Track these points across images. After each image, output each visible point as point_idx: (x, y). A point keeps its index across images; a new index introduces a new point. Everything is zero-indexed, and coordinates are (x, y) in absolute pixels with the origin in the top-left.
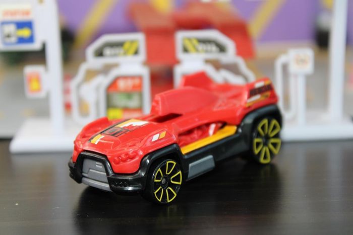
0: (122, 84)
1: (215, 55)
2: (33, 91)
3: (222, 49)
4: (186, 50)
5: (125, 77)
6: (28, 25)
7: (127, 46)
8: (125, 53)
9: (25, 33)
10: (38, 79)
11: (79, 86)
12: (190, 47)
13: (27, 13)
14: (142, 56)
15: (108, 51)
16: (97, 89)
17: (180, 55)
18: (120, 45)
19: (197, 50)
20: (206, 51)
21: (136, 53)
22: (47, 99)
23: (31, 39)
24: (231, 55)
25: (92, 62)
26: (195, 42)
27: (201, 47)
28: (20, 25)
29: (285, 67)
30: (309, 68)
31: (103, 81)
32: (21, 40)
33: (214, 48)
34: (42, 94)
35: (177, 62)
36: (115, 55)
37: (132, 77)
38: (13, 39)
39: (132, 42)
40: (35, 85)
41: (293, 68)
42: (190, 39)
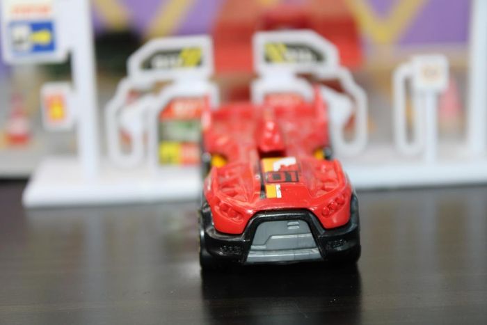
0: (180, 109)
1: (308, 65)
2: (56, 121)
3: (318, 57)
4: (268, 59)
5: (184, 99)
6: (47, 26)
7: (184, 54)
8: (184, 64)
9: (43, 37)
10: (61, 101)
11: (119, 113)
13: (45, 9)
14: (208, 69)
15: (160, 62)
16: (145, 115)
17: (260, 66)
18: (175, 53)
19: (285, 59)
20: (298, 61)
21: (199, 63)
22: (73, 133)
23: (50, 47)
24: (332, 66)
25: (137, 76)
27: (291, 55)
28: (37, 27)
29: (408, 84)
30: (441, 82)
31: (153, 104)
32: (38, 48)
33: (309, 56)
34: (66, 124)
35: (255, 76)
36: (170, 67)
37: (193, 99)
38: (26, 46)
40: (57, 111)
41: (420, 84)
42: (275, 45)
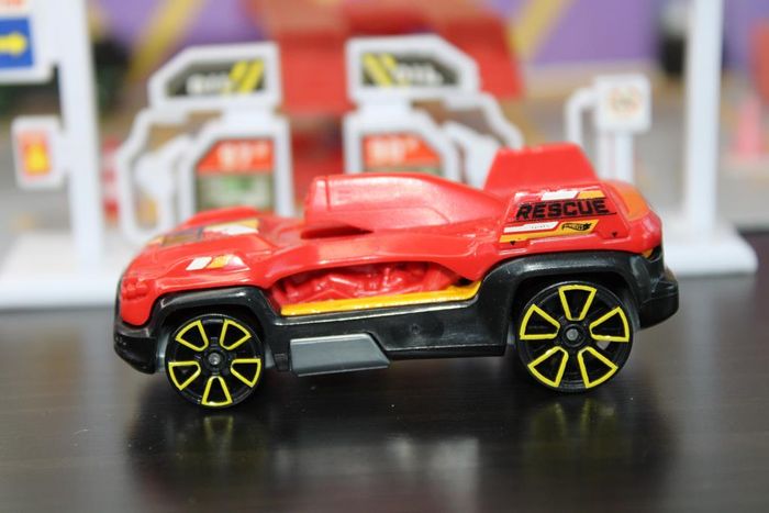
0: (228, 156)
1: (433, 90)
2: (32, 173)
3: (448, 77)
4: (369, 81)
5: (236, 141)
6: (21, 26)
7: (238, 72)
8: (236, 88)
9: (14, 44)
10: (45, 147)
11: (134, 162)
12: (377, 73)
14: (273, 94)
15: (196, 84)
16: (175, 166)
17: (357, 91)
18: (224, 69)
19: (394, 81)
20: (415, 83)
21: (260, 86)
22: (64, 191)
23: (26, 59)
24: (469, 91)
25: (161, 108)
26: (389, 62)
27: (402, 73)
29: (587, 117)
30: (640, 117)
31: (188, 150)
32: (5, 61)
33: (431, 76)
34: (53, 180)
35: (351, 107)
36: (214, 93)
37: (252, 141)
39: (251, 63)
40: (36, 160)
41: (606, 119)
42: (377, 56)
